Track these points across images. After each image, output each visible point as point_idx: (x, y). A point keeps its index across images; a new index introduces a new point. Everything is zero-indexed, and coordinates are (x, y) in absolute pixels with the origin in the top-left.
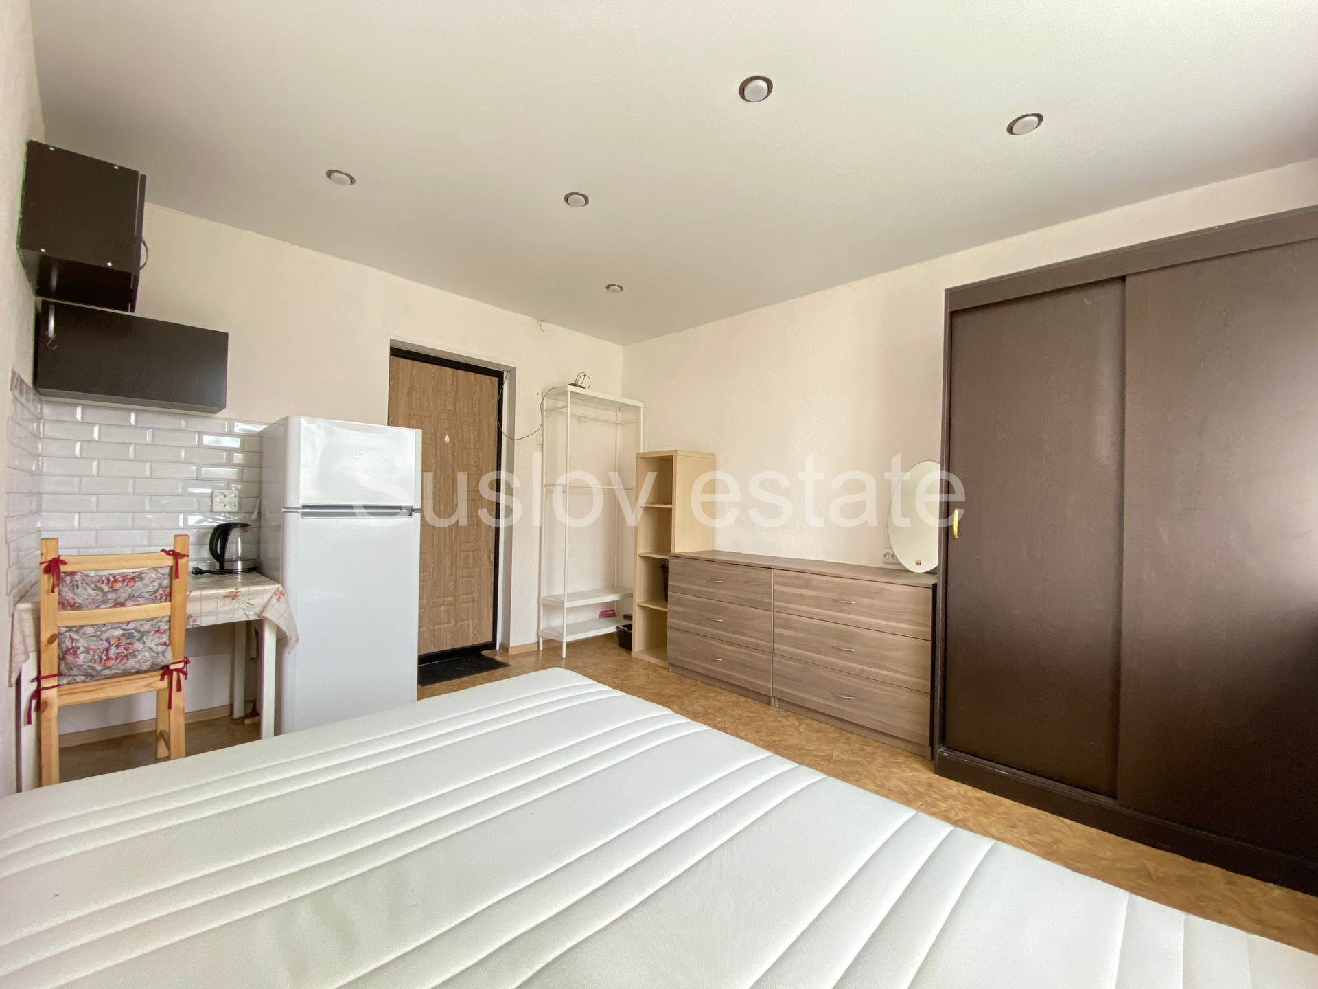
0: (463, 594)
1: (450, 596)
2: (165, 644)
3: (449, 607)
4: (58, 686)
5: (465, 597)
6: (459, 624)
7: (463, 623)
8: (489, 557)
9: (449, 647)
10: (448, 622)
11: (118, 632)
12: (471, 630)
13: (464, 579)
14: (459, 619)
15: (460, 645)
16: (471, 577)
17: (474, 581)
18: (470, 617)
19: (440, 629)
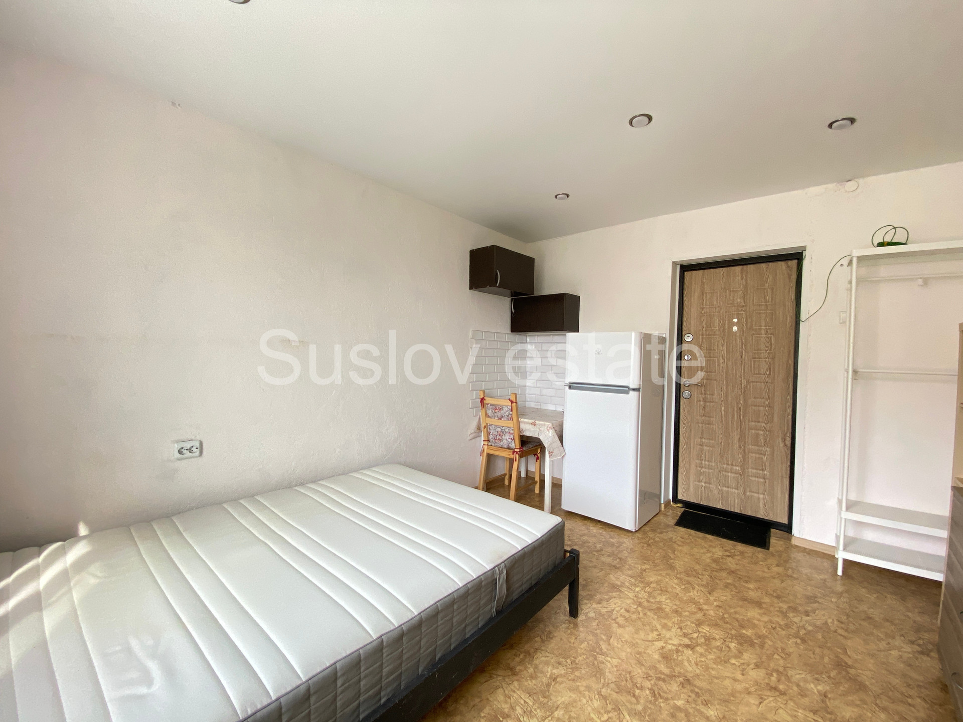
0: (753, 468)
1: (738, 466)
3: (738, 475)
4: (488, 445)
5: (754, 471)
6: (748, 494)
7: (753, 494)
8: (784, 440)
9: (737, 511)
10: (736, 489)
12: (761, 505)
13: (754, 455)
14: (748, 490)
15: (749, 513)
16: (761, 454)
18: (761, 491)
19: (728, 492)
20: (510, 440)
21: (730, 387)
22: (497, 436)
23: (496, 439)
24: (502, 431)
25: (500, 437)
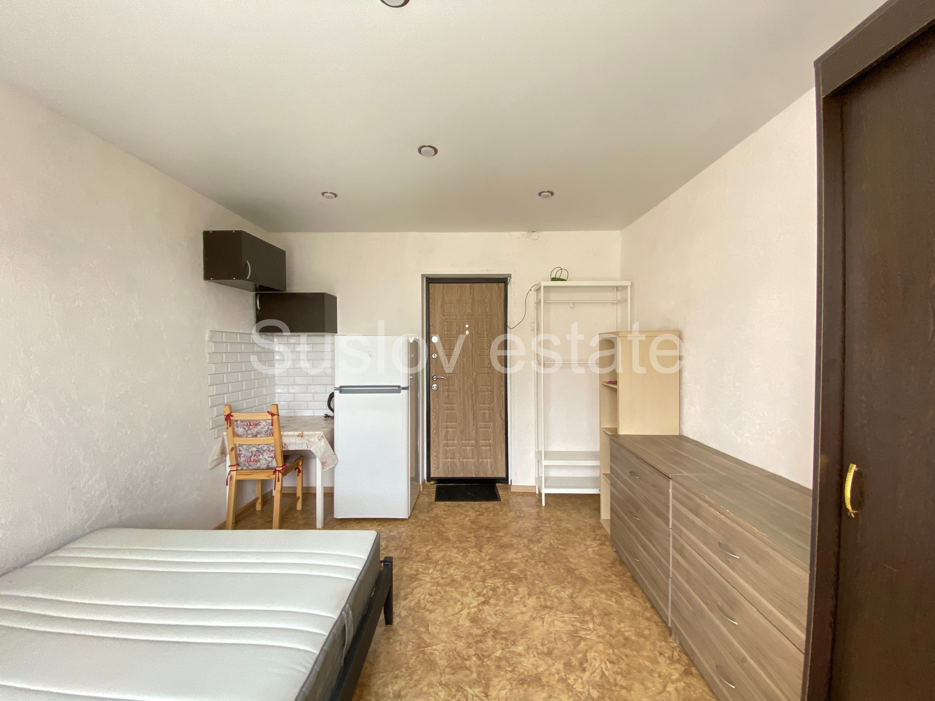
0: (482, 440)
1: (473, 440)
2: (272, 457)
3: (473, 448)
4: (237, 470)
5: (484, 442)
6: (480, 460)
7: (483, 460)
8: (501, 416)
9: (474, 476)
10: (473, 458)
11: (255, 449)
12: (489, 466)
13: (483, 430)
14: (480, 458)
15: (482, 475)
16: (487, 428)
17: (490, 431)
18: (488, 456)
19: (467, 462)
20: (270, 459)
21: (465, 378)
22: (251, 457)
23: (250, 461)
24: (258, 451)
25: (256, 458)
